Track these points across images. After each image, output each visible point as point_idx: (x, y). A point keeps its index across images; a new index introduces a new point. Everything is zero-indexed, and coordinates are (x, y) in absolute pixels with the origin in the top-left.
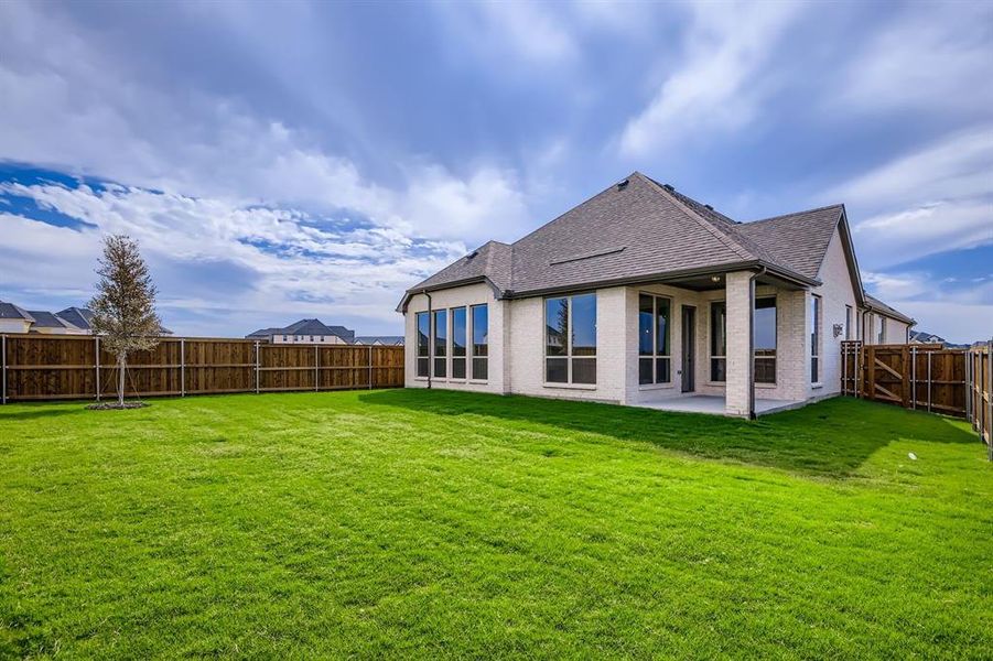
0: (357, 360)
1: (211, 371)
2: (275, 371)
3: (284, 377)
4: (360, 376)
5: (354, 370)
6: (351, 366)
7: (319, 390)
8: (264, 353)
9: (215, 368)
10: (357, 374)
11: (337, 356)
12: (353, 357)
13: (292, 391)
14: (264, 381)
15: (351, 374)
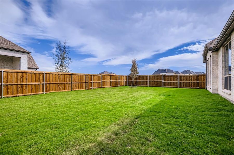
0: (193, 79)
1: (154, 82)
2: (167, 82)
3: (169, 84)
4: (194, 85)
5: (192, 82)
6: (190, 81)
7: (179, 88)
8: (164, 78)
9: (154, 81)
10: (193, 84)
11: (185, 78)
12: (191, 78)
13: (172, 87)
14: (164, 84)
15: (190, 84)
